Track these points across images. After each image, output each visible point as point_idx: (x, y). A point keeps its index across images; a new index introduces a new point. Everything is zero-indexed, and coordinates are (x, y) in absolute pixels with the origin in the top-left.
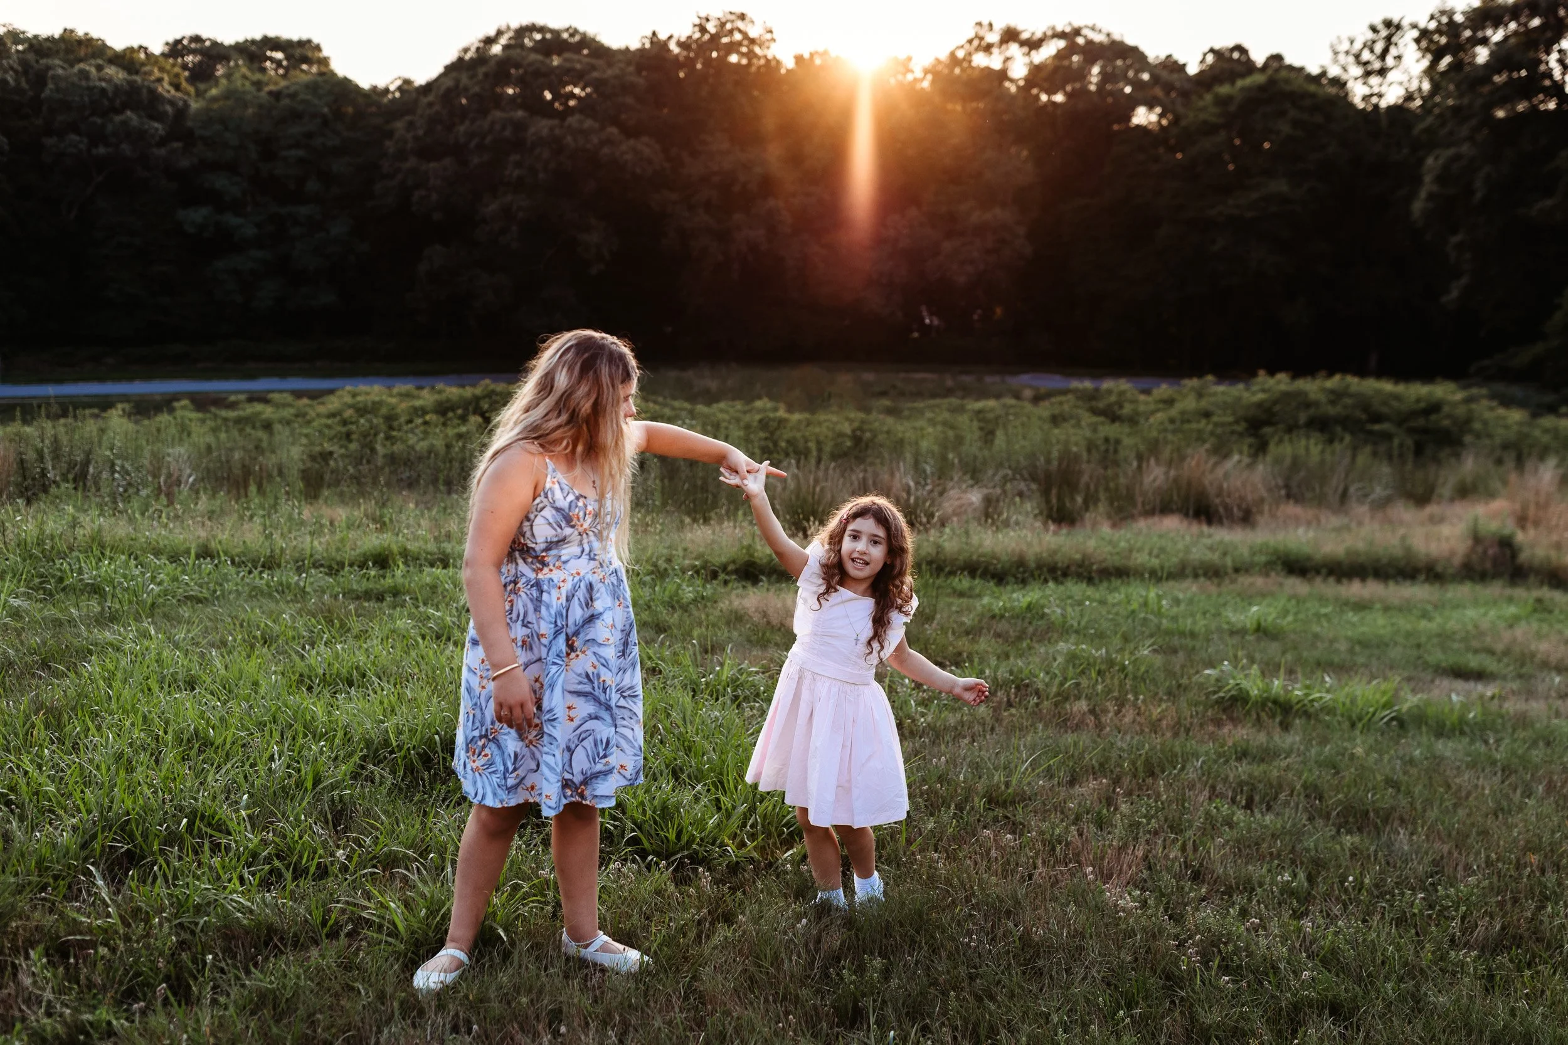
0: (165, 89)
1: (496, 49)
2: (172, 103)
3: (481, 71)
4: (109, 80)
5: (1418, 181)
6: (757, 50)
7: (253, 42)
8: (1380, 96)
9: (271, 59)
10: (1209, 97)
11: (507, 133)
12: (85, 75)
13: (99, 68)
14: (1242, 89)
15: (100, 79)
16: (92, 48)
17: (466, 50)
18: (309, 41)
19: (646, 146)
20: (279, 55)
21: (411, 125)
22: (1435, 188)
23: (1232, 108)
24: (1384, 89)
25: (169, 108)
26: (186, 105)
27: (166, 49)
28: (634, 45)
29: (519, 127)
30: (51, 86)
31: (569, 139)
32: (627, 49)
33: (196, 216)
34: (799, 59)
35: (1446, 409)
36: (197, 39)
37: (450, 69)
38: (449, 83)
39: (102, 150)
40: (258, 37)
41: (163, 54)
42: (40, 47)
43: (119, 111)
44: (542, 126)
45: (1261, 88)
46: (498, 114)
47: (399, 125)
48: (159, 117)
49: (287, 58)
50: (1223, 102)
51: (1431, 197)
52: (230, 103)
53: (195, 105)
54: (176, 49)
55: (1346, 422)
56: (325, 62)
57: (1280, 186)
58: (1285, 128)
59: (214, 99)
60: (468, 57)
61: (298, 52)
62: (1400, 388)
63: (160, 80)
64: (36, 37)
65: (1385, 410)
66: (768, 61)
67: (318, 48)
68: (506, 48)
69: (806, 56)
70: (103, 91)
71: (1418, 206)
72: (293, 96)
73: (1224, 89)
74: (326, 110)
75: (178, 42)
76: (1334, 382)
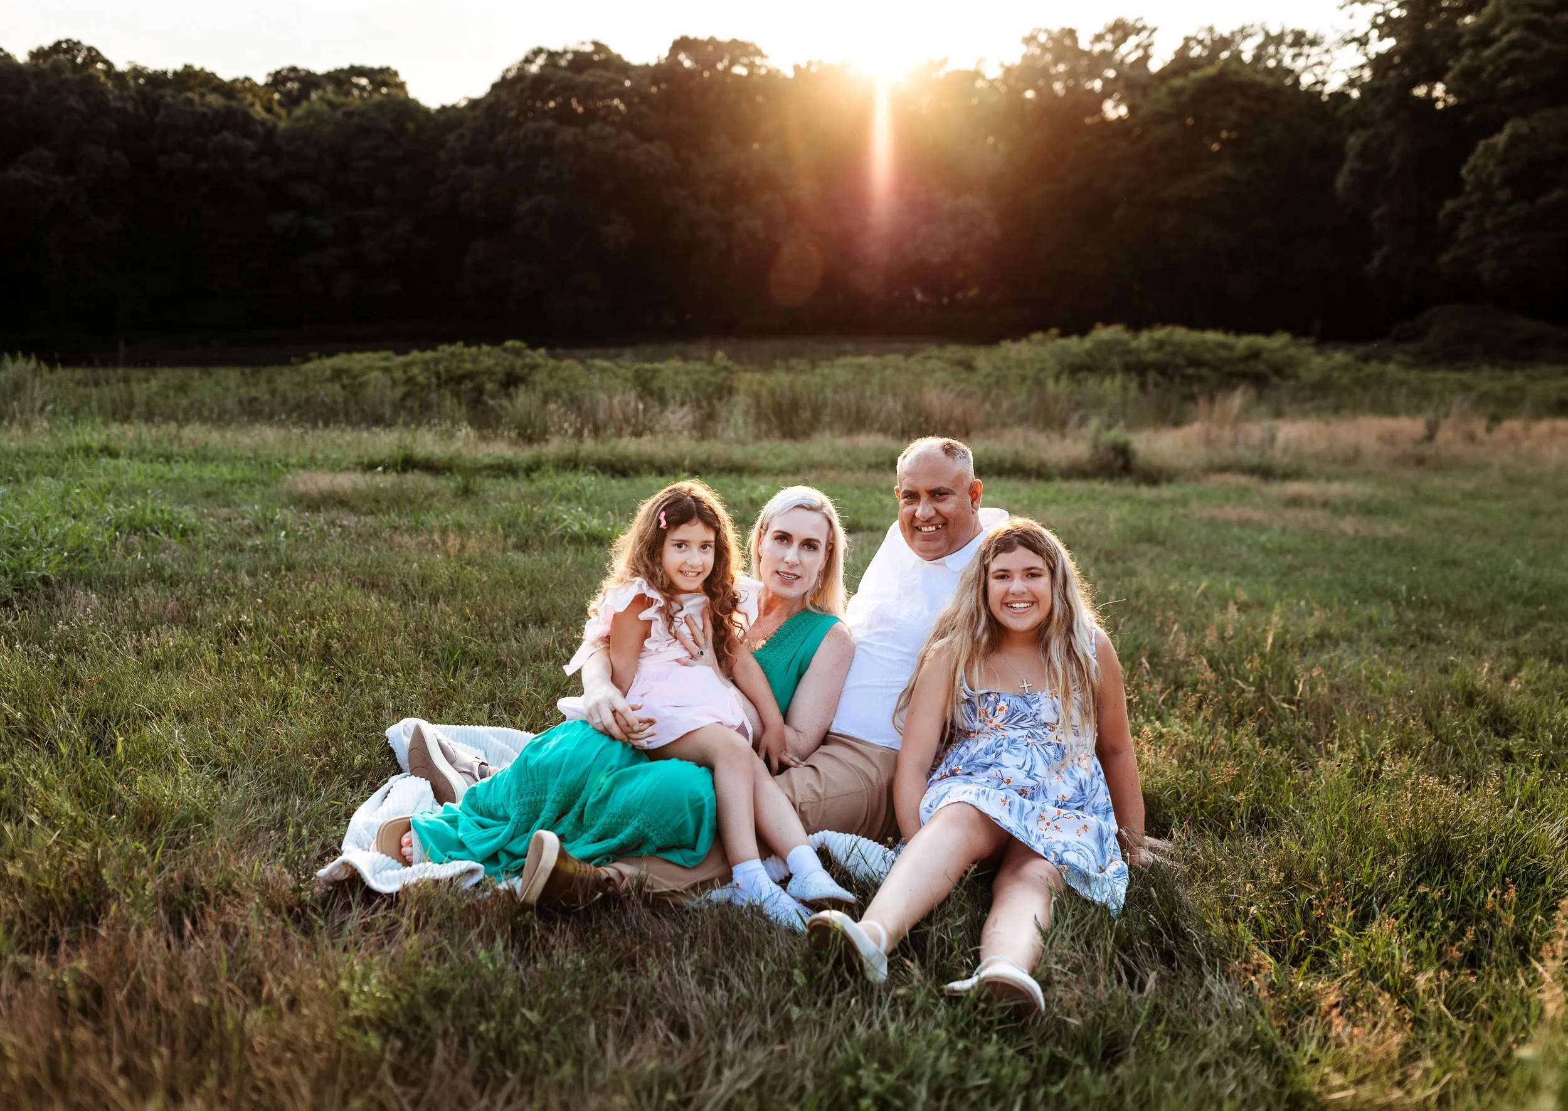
0: (258, 111)
1: (534, 68)
2: (263, 123)
3: (519, 86)
4: (208, 105)
5: (1341, 158)
6: (758, 60)
7: (342, 71)
8: (1324, 83)
9: (357, 86)
10: (1164, 90)
11: (539, 141)
12: (190, 101)
13: (202, 96)
14: (1196, 81)
15: (203, 105)
16: (203, 81)
17: (508, 70)
18: (388, 69)
19: (658, 149)
20: (364, 81)
21: (461, 137)
22: (1357, 165)
23: (1184, 98)
24: (1327, 77)
25: (259, 128)
26: (275, 126)
27: (270, 79)
28: (653, 62)
29: (549, 135)
30: (162, 112)
31: (590, 145)
32: (647, 66)
33: (282, 219)
34: (797, 68)
35: (1265, 356)
36: (294, 69)
37: (495, 87)
38: (492, 99)
39: (204, 165)
40: (345, 65)
41: (267, 85)
42: (157, 80)
43: (218, 132)
44: (568, 134)
45: (1212, 80)
46: (531, 125)
47: (451, 138)
48: (250, 135)
49: (371, 82)
50: (1175, 93)
51: (1352, 172)
52: (311, 121)
53: (282, 125)
54: (278, 79)
55: (1163, 369)
56: (402, 86)
57: (1226, 168)
58: (1232, 115)
59: (297, 119)
60: (510, 75)
61: (379, 78)
62: (1231, 339)
63: (252, 105)
64: (155, 72)
65: (1208, 356)
66: (769, 72)
67: (396, 74)
68: (542, 68)
69: (803, 65)
70: (204, 115)
71: (1341, 181)
72: (362, 114)
73: (1178, 82)
74: (389, 126)
75: (278, 73)
76: (1160, 333)
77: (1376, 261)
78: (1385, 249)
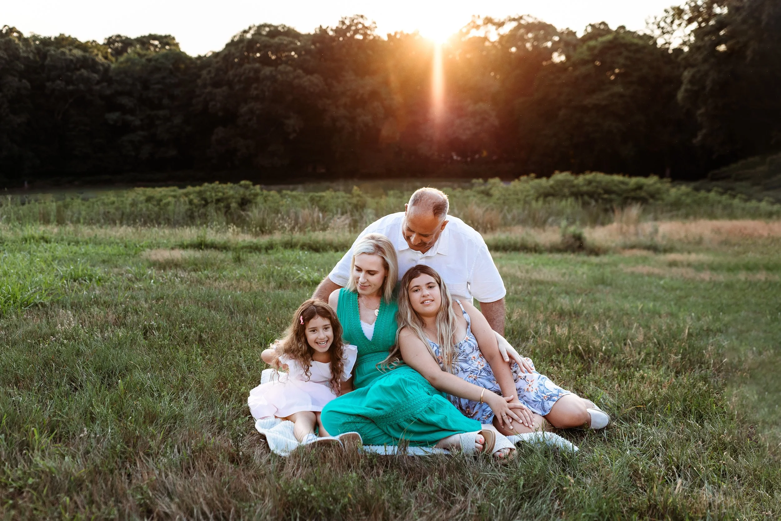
0: (100, 58)
1: (249, 36)
2: (102, 65)
3: (241, 45)
4: (74, 56)
5: (680, 83)
6: (369, 32)
7: (144, 37)
8: (670, 44)
9: (153, 45)
10: (585, 47)
11: (252, 74)
12: (63, 53)
13: (70, 50)
14: (603, 43)
15: (71, 55)
16: (72, 43)
17: (235, 37)
18: (170, 36)
19: (316, 79)
20: (156, 42)
21: (209, 72)
22: (689, 87)
23: (596, 52)
24: (671, 41)
25: (101, 68)
26: (109, 66)
27: (106, 42)
28: (312, 32)
29: (257, 71)
30: (49, 59)
31: (279, 76)
32: (309, 34)
33: (113, 116)
34: (389, 36)
35: (645, 188)
36: (119, 36)
37: (228, 45)
38: (226, 52)
39: (71, 87)
40: (147, 34)
41: (104, 44)
42: (46, 42)
43: (78, 69)
44: (267, 70)
45: (610, 42)
46: (247, 66)
47: (204, 72)
48: (96, 71)
49: (160, 43)
50: (591, 49)
51: (686, 91)
52: (129, 64)
53: (113, 66)
54: (110, 41)
55: (591, 195)
56: (177, 45)
57: (619, 89)
58: (621, 60)
59: (121, 63)
60: (236, 39)
61: (165, 40)
62: (626, 179)
63: (97, 55)
64: (45, 38)
65: (615, 188)
66: (374, 37)
67: (174, 39)
68: (253, 35)
69: (393, 34)
70: (71, 61)
71: (680, 95)
72: (156, 60)
73: (592, 43)
74: (171, 66)
75: (110, 38)
76: (589, 176)
77: (699, 138)
78: (704, 131)
